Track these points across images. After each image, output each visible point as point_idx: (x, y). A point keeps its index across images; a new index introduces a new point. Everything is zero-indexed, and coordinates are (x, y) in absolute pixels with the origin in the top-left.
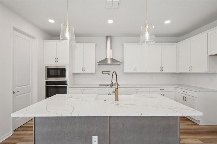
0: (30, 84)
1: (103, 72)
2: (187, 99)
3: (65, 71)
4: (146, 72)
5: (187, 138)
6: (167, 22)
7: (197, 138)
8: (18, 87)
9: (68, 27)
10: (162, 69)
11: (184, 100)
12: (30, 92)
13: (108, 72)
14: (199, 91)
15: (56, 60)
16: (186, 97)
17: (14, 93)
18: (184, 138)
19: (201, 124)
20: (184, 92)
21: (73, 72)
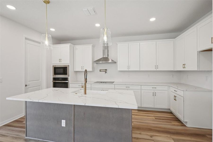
0: (40, 80)
1: (100, 70)
2: (177, 98)
3: (67, 69)
4: (139, 70)
5: (160, 136)
6: (153, 19)
7: (171, 138)
8: (29, 81)
9: (47, 37)
10: (157, 67)
11: (174, 99)
12: (40, 86)
13: (105, 71)
14: (186, 90)
15: (60, 60)
16: (176, 97)
17: (26, 86)
18: (157, 136)
19: (188, 125)
20: (175, 91)
21: (74, 71)
